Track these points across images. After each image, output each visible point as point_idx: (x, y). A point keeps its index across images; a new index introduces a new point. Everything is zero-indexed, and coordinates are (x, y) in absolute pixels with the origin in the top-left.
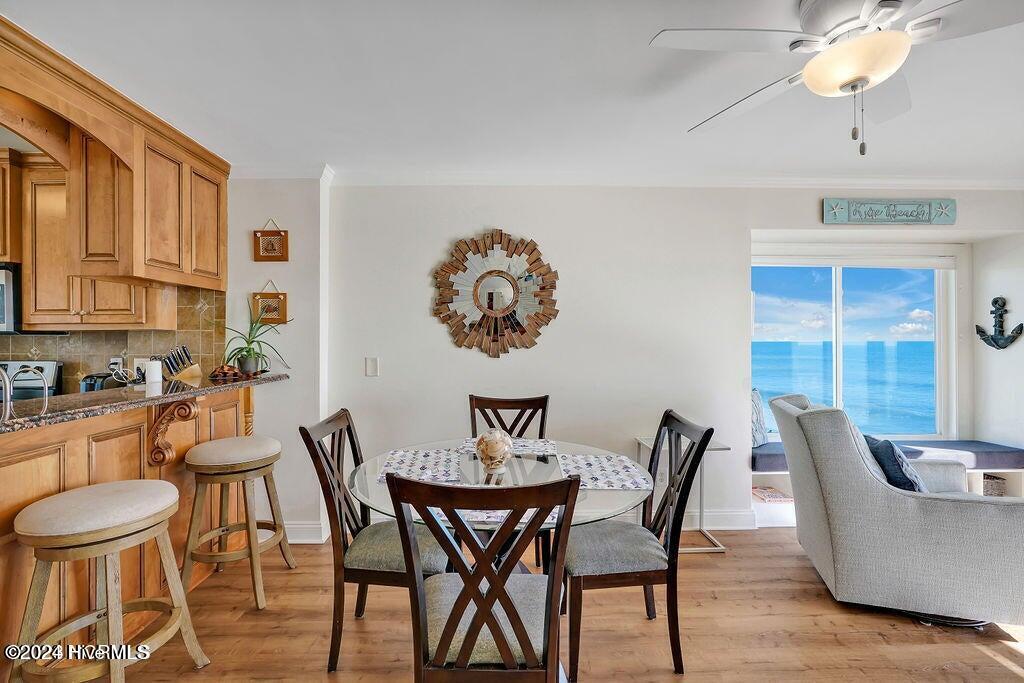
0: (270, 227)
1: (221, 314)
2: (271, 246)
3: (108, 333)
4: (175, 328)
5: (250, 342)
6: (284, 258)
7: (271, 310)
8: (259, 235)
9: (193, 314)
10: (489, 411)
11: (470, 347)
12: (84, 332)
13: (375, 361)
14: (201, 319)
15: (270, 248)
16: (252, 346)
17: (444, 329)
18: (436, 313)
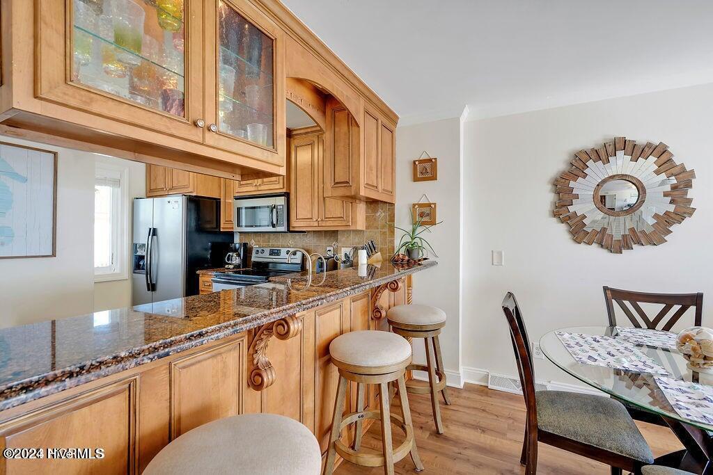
0: (424, 157)
1: (392, 219)
2: (425, 170)
3: (326, 232)
4: (364, 229)
5: (413, 239)
6: (434, 178)
7: (425, 215)
8: (417, 163)
9: (375, 219)
10: (627, 303)
11: (589, 243)
12: (314, 231)
13: (500, 254)
14: (380, 223)
15: (424, 171)
16: (415, 241)
17: (563, 228)
18: (556, 214)
